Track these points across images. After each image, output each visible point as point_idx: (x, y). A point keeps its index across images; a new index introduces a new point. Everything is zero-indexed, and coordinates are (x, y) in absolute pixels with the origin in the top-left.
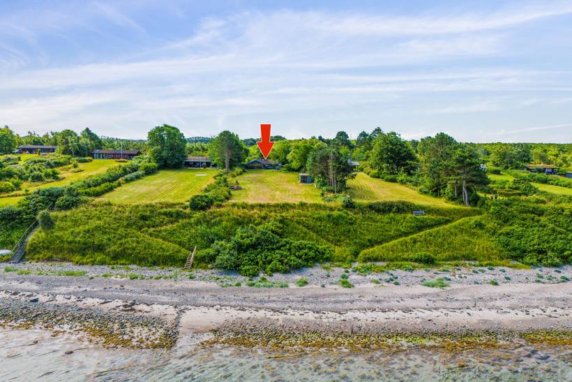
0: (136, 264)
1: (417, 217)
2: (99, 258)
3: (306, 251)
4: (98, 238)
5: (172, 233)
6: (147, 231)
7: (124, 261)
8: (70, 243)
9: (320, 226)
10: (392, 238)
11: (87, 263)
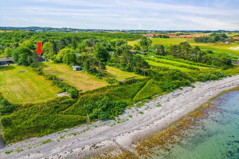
0: (66, 128)
1: (139, 83)
2: (48, 131)
3: (122, 104)
4: (42, 123)
5: (73, 111)
6: (62, 113)
7: (61, 129)
8: (28, 129)
9: (118, 94)
10: (137, 92)
11: (44, 135)
